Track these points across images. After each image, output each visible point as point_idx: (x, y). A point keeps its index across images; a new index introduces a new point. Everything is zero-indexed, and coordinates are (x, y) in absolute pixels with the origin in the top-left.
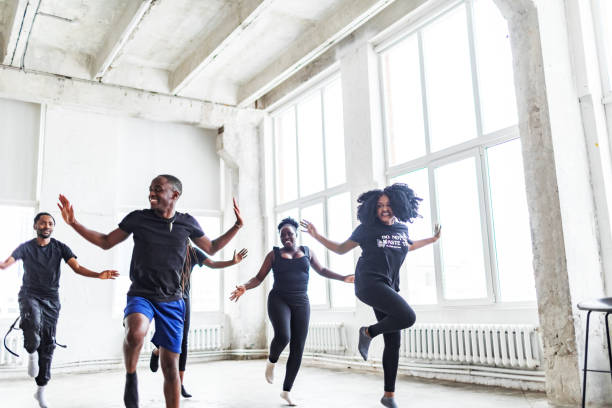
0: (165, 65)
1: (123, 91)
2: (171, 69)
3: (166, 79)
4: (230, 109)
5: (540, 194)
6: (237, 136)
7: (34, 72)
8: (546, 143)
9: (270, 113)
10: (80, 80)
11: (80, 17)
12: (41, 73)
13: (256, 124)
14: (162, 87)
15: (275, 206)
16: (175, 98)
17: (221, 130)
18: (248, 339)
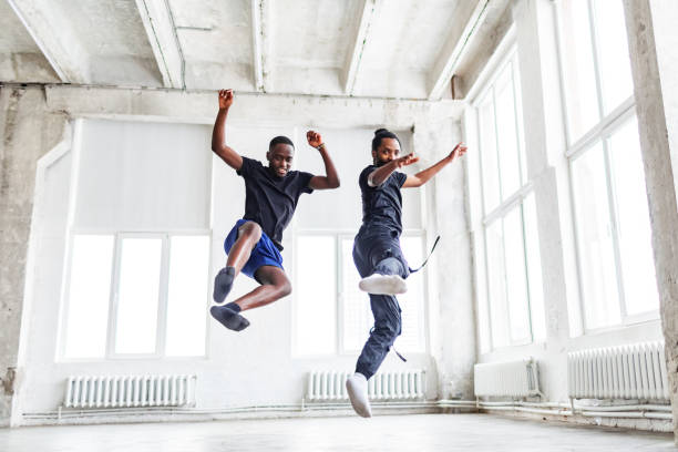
0: (329, 62)
1: (291, 99)
2: (339, 66)
3: (335, 79)
4: (420, 103)
5: (652, 144)
6: (431, 135)
7: (198, 91)
8: (653, 71)
9: (472, 102)
10: (243, 93)
11: (216, 24)
12: (203, 91)
13: (457, 118)
14: (333, 90)
15: (484, 218)
16: (350, 100)
17: (412, 129)
18: (454, 387)
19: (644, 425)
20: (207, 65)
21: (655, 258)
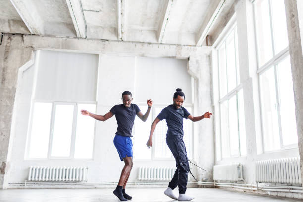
0: (151, 28)
1: (134, 44)
2: (156, 30)
3: (154, 35)
4: (192, 47)
5: (296, 68)
6: (197, 62)
7: (92, 39)
9: (216, 47)
10: (112, 41)
11: (101, 9)
12: (95, 39)
13: (208, 54)
14: (153, 40)
16: (161, 45)
17: (188, 59)
18: (204, 176)
19: (289, 195)
20: (97, 27)
21: (297, 120)
